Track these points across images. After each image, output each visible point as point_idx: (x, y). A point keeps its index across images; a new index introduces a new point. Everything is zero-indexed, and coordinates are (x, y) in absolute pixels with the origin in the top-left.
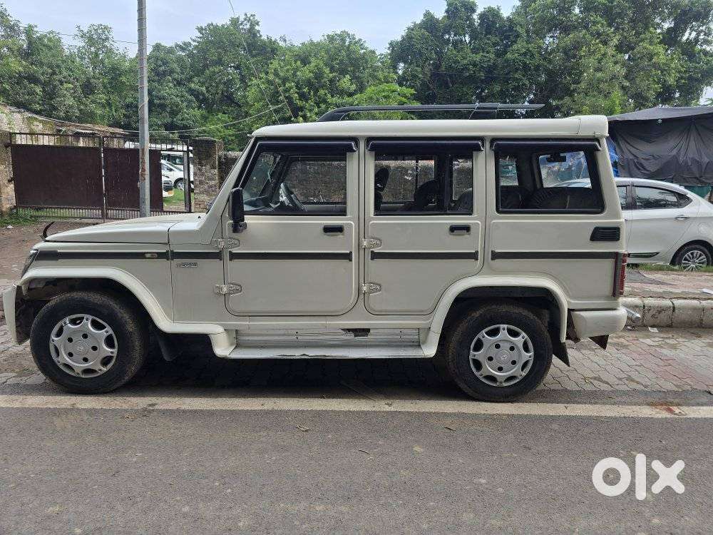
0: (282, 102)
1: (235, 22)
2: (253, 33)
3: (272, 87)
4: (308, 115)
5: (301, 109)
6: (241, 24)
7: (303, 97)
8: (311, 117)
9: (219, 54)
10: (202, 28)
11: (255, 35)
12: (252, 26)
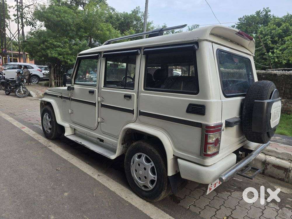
0: (262, 46)
1: (258, 13)
2: (266, 16)
3: (258, 39)
4: (275, 51)
5: (273, 48)
6: (261, 13)
7: (274, 42)
8: (276, 52)
9: (247, 28)
10: (240, 19)
11: (267, 17)
12: (267, 13)
